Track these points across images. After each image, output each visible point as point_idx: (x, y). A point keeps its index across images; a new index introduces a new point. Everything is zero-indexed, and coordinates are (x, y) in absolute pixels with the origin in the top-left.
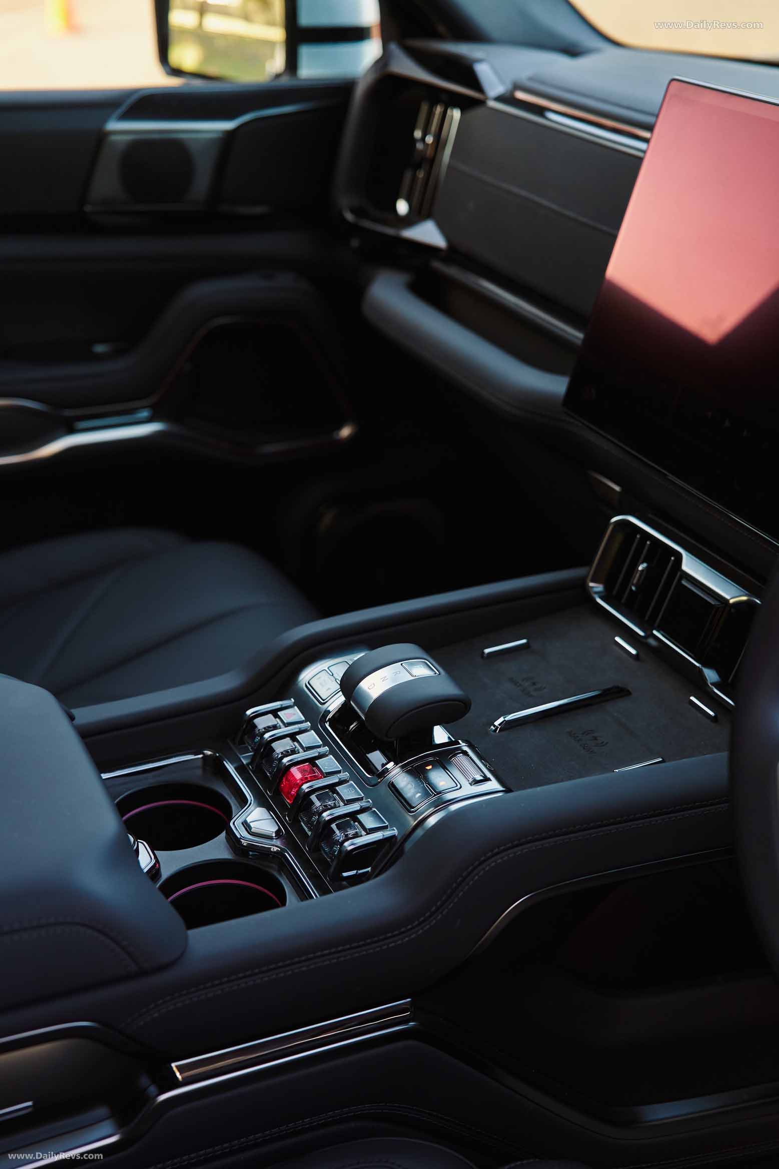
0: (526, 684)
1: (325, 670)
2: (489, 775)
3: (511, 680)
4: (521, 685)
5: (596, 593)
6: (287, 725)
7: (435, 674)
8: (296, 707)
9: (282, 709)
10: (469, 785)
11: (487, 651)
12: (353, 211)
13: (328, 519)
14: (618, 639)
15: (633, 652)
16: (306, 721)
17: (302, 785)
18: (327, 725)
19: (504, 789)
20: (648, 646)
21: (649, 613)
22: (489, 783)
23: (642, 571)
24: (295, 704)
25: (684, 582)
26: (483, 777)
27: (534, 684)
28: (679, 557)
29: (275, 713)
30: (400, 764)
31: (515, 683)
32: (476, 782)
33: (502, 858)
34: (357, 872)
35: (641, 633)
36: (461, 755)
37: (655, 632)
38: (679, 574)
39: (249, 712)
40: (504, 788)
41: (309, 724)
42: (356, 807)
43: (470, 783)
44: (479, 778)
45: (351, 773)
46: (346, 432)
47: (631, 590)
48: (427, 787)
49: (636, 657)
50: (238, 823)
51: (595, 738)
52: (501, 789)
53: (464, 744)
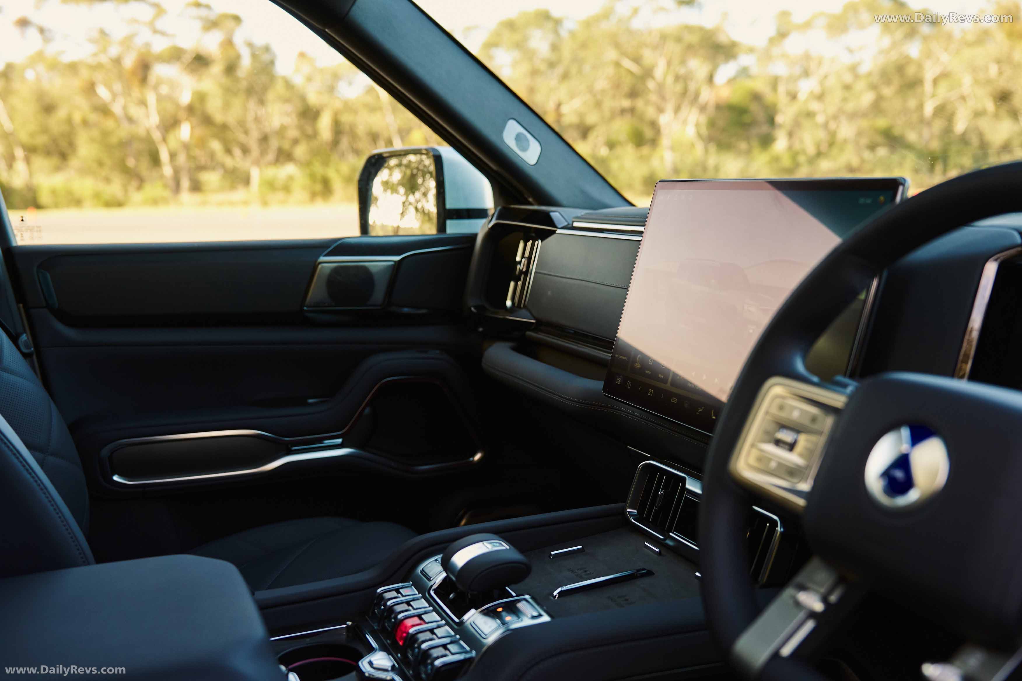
0: (580, 572)
1: (434, 561)
2: (544, 614)
3: (570, 570)
4: (576, 572)
5: (632, 516)
6: (405, 596)
7: (506, 548)
8: (413, 587)
9: (402, 588)
11: (553, 553)
12: (475, 307)
14: (647, 544)
15: (657, 550)
16: (418, 594)
18: (432, 593)
20: (668, 546)
22: (543, 618)
24: (412, 585)
26: (539, 615)
27: (586, 571)
28: (684, 480)
29: (397, 591)
30: (480, 610)
31: (572, 571)
32: (533, 617)
35: (662, 538)
36: (524, 602)
37: (671, 535)
38: (683, 491)
39: (379, 591)
41: (420, 595)
42: (446, 641)
43: (528, 618)
44: (535, 614)
45: (447, 622)
46: (478, 457)
47: (655, 510)
49: (659, 553)
50: (365, 663)
51: (626, 600)
53: (528, 597)
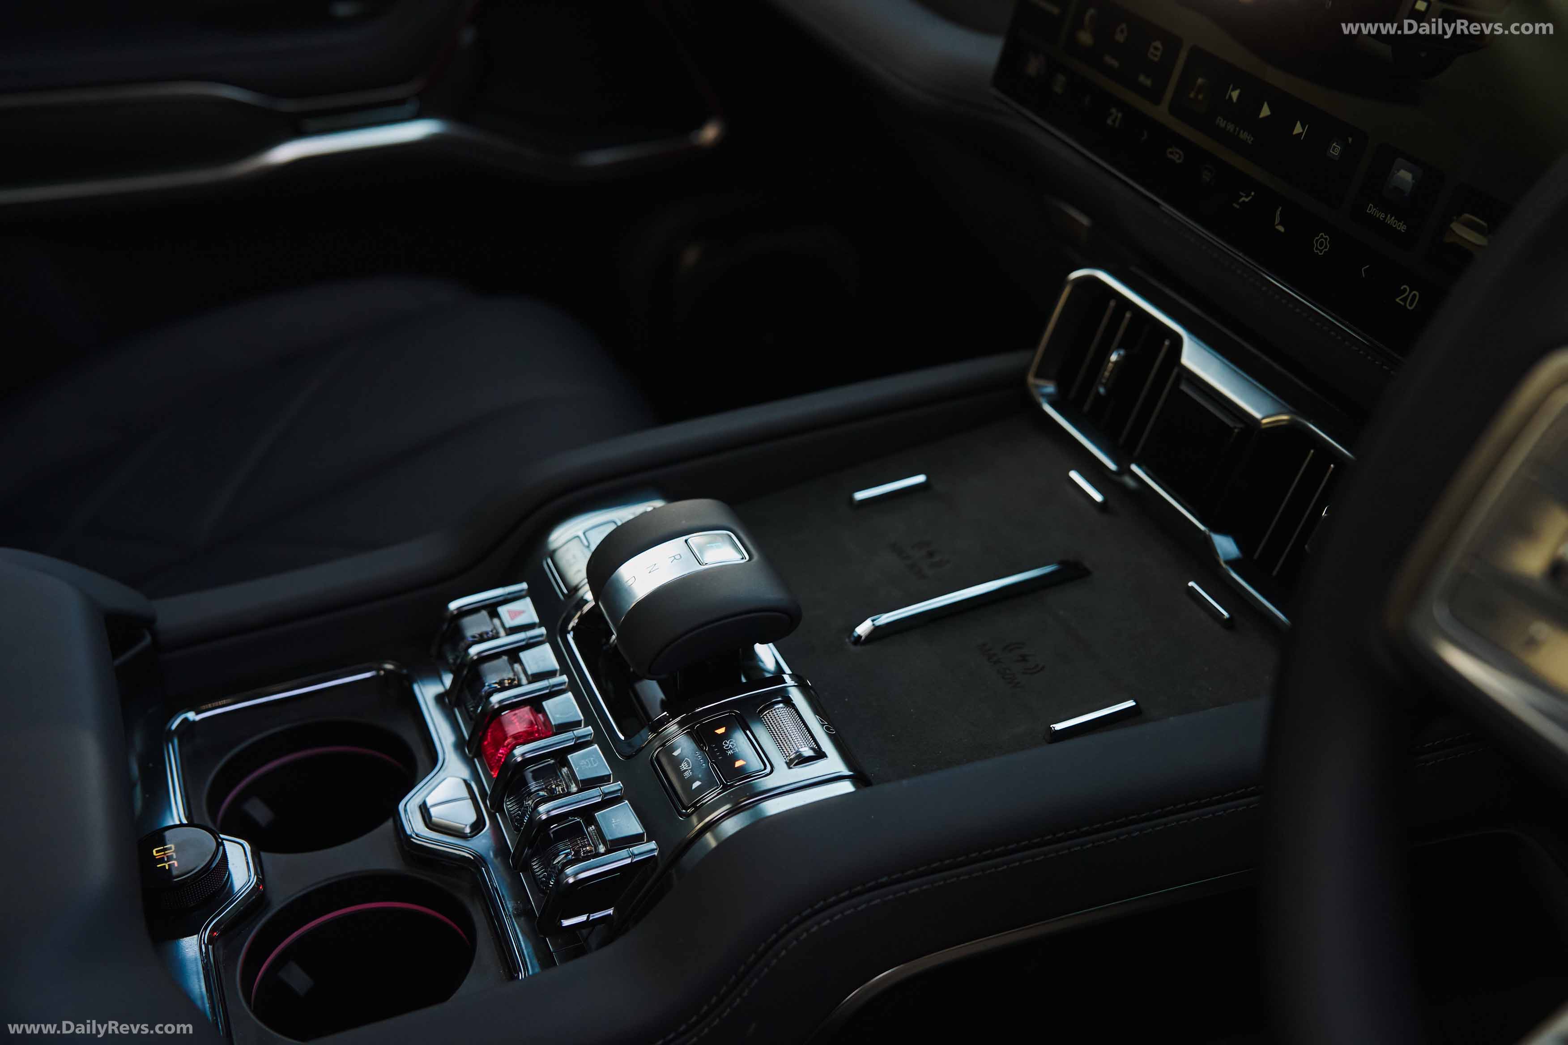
0: (917, 558)
1: (578, 537)
2: (827, 746)
3: (893, 548)
4: (907, 560)
5: (1044, 395)
6: (508, 631)
7: (743, 558)
8: (528, 598)
9: (505, 601)
10: (785, 766)
11: (858, 495)
13: (691, 256)
14: (1074, 475)
15: (1098, 497)
16: (540, 625)
17: (514, 748)
18: (570, 635)
19: (851, 773)
20: (1123, 487)
21: (1125, 433)
22: (821, 763)
23: (1116, 363)
24: (528, 592)
25: (1184, 387)
26: (812, 749)
27: (930, 557)
28: (1177, 342)
29: (494, 608)
30: (678, 719)
32: (802, 760)
33: (831, 918)
34: (588, 917)
35: (1112, 466)
36: (781, 705)
37: (1134, 468)
38: (1176, 370)
39: (453, 606)
40: (850, 771)
41: (543, 630)
42: (594, 796)
43: (786, 762)
44: (807, 752)
45: (596, 727)
46: (710, 133)
47: (1098, 393)
48: (713, 768)
49: (1102, 507)
50: (412, 805)
51: (1024, 658)
52: (846, 772)
53: (793, 683)
